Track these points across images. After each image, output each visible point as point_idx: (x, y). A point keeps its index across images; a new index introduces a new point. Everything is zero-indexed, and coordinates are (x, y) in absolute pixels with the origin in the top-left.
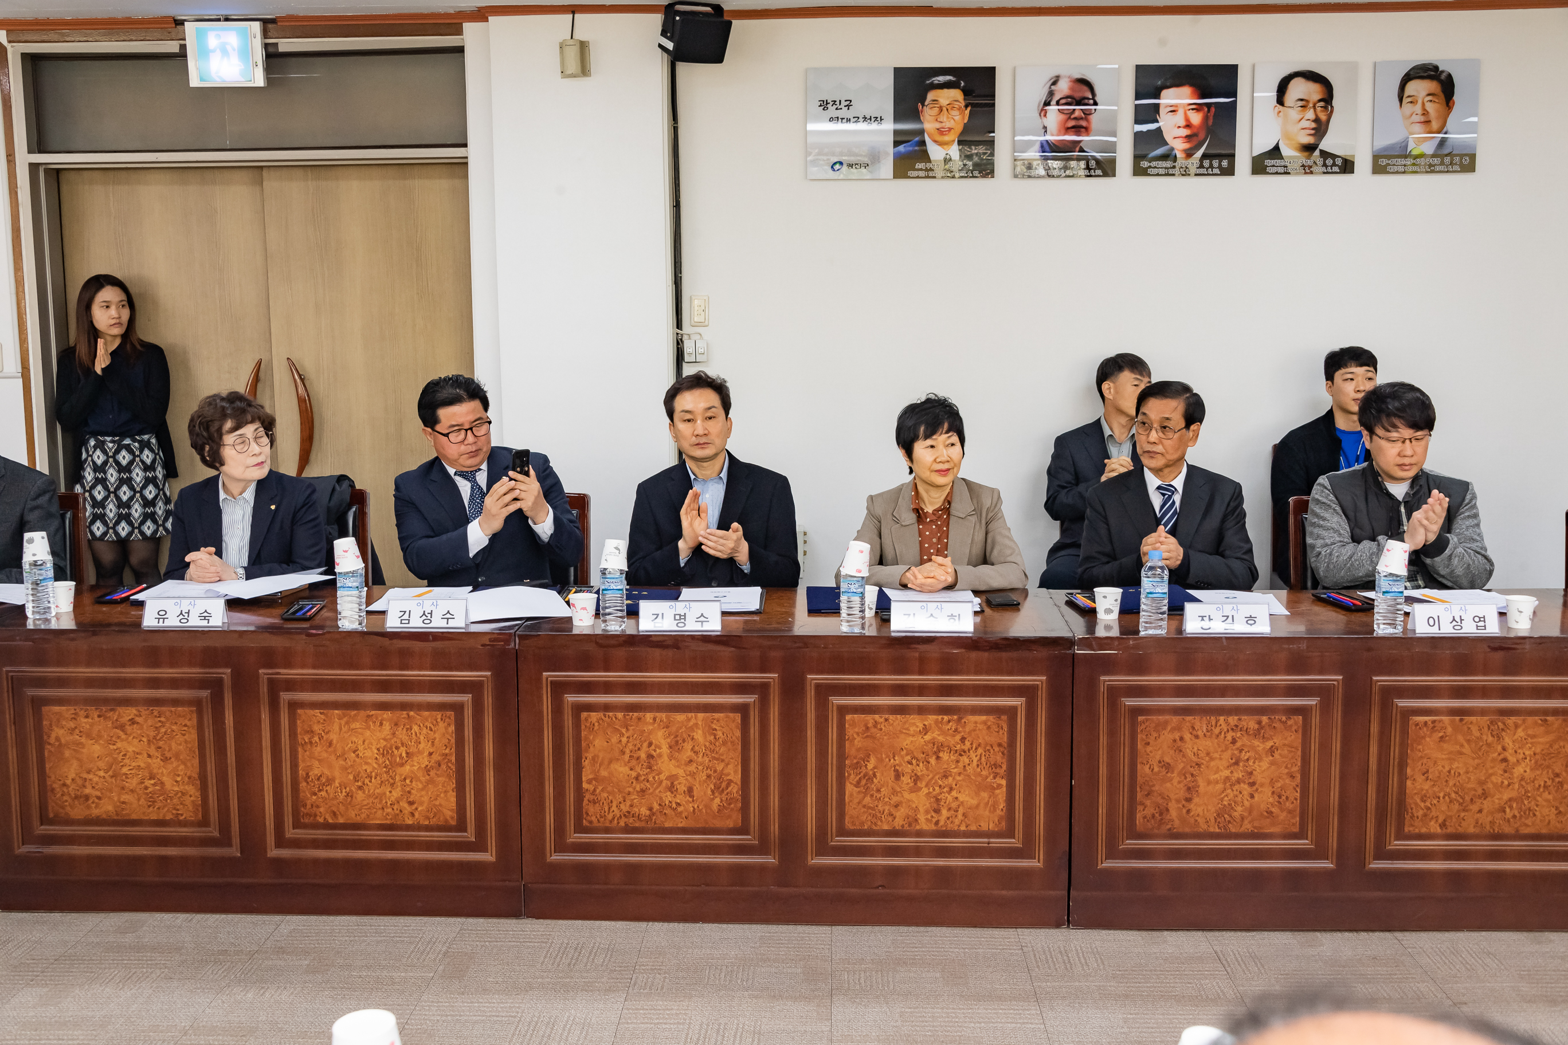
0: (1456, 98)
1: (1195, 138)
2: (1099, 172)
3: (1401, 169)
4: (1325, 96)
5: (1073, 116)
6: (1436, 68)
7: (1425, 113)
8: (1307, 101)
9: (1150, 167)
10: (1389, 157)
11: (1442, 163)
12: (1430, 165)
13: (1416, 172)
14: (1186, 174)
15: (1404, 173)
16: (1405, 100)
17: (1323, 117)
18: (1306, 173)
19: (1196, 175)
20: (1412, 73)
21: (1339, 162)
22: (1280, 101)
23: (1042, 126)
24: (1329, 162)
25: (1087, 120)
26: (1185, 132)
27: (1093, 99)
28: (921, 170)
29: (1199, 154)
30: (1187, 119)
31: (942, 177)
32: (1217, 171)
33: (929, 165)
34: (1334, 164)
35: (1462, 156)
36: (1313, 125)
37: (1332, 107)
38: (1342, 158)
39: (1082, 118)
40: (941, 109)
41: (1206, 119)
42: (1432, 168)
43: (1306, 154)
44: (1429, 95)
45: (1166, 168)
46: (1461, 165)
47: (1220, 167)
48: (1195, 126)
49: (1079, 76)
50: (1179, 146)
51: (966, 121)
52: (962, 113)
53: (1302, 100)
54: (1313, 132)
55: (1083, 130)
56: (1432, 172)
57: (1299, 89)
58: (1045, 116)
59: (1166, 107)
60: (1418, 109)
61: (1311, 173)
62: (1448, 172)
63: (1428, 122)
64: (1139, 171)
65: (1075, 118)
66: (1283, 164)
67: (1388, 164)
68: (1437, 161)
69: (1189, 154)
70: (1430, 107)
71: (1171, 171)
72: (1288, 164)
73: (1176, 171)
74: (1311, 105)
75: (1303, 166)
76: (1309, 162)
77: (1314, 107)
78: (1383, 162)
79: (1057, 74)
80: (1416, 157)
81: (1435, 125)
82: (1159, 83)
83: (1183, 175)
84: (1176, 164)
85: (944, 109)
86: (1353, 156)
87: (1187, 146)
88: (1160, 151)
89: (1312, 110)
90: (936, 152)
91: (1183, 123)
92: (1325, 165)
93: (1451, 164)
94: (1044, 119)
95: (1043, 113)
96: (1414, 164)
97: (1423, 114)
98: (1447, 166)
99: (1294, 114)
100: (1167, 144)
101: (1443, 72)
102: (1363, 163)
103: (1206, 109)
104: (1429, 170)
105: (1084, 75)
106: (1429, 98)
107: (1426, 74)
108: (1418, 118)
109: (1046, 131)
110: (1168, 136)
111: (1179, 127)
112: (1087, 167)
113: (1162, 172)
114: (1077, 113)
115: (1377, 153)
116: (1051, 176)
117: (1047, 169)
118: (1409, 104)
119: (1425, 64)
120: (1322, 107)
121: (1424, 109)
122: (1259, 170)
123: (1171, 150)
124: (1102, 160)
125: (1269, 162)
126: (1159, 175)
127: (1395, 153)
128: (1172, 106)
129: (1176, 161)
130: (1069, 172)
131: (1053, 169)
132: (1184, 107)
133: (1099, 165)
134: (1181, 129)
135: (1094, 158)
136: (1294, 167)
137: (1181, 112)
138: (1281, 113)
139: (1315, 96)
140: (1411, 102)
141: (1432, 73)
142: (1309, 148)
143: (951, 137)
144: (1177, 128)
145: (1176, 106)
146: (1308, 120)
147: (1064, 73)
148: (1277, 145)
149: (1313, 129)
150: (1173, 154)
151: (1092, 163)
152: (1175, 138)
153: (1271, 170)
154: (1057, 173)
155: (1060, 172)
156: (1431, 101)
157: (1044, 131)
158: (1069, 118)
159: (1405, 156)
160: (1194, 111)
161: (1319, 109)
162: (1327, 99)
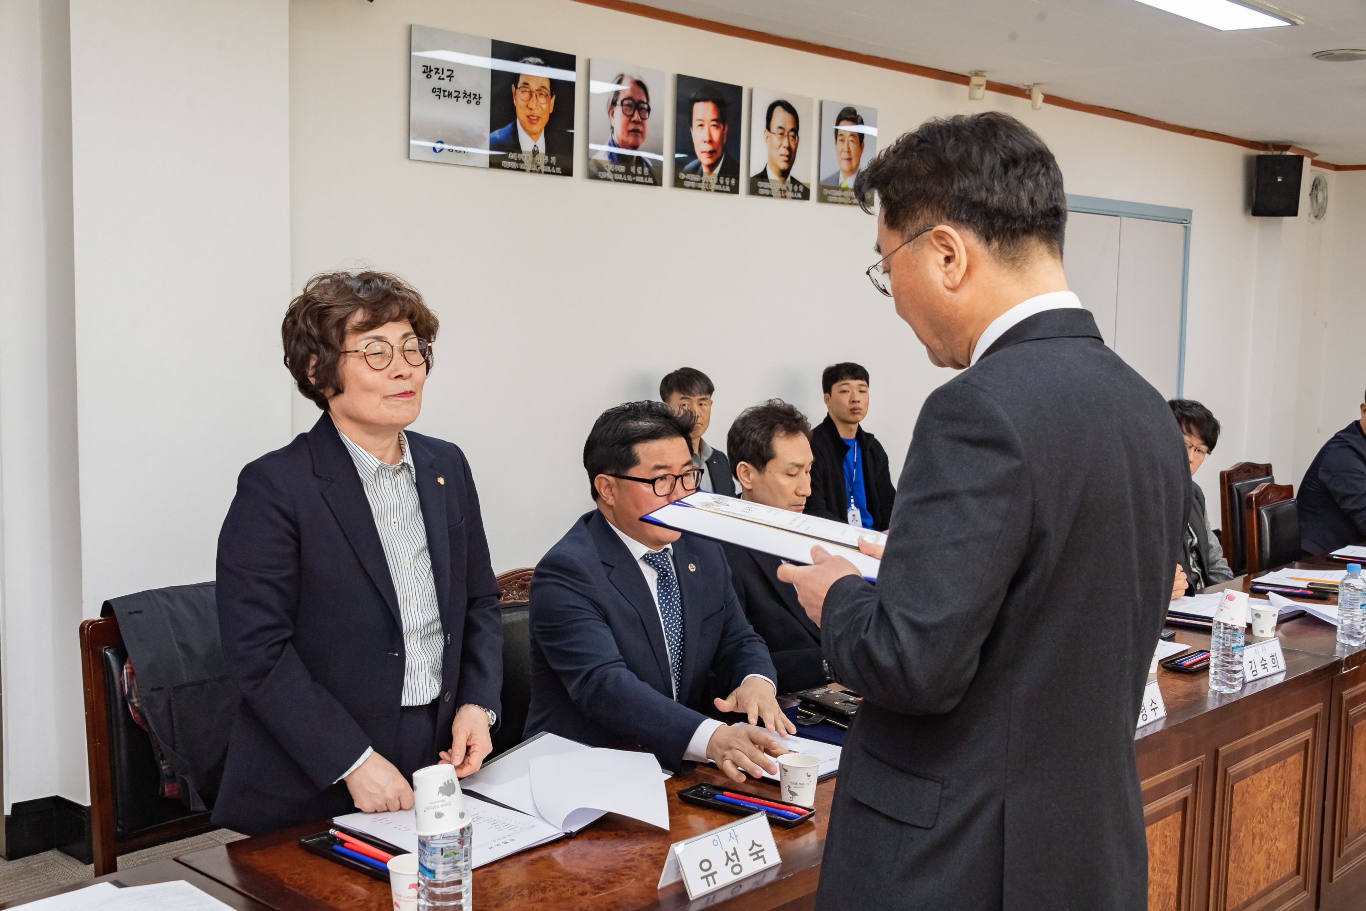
1: (714, 154)
2: (650, 180)
3: (835, 199)
4: (794, 127)
5: (633, 119)
6: (854, 112)
7: (849, 152)
8: (784, 129)
9: (685, 179)
10: (829, 188)
12: (851, 198)
13: (843, 203)
14: (708, 190)
15: (837, 203)
16: (839, 138)
17: (793, 146)
18: (782, 197)
19: (716, 191)
20: (841, 114)
21: (801, 188)
22: (768, 127)
23: (610, 127)
24: (796, 188)
25: (643, 125)
26: (708, 147)
27: (647, 103)
28: (513, 160)
29: (717, 170)
30: (710, 135)
31: (531, 171)
32: (728, 189)
33: (520, 156)
34: (798, 191)
36: (787, 153)
37: (798, 138)
38: (803, 186)
39: (639, 123)
40: (531, 93)
41: (722, 136)
43: (782, 179)
44: (851, 135)
45: (696, 182)
47: (730, 185)
48: (714, 142)
49: (637, 78)
50: (705, 161)
51: (551, 112)
52: (548, 102)
53: (781, 128)
54: (786, 159)
55: (640, 134)
56: (853, 205)
57: (780, 117)
58: (613, 114)
59: (697, 120)
60: (845, 146)
61: (785, 197)
63: (850, 159)
64: (678, 183)
65: (634, 122)
66: (769, 186)
69: (712, 167)
70: (851, 144)
71: (699, 185)
72: (771, 187)
73: (702, 186)
74: (786, 134)
75: (781, 190)
76: (784, 188)
77: (788, 136)
78: (826, 192)
79: (620, 72)
80: (843, 190)
81: (854, 162)
82: (693, 95)
83: (707, 190)
84: (702, 178)
85: (534, 95)
86: (809, 184)
87: (709, 161)
88: (693, 164)
89: (786, 138)
90: (526, 142)
91: (707, 139)
92: (793, 191)
94: (612, 119)
95: (611, 112)
96: (842, 196)
99: (776, 139)
100: (696, 158)
101: (858, 116)
103: (722, 127)
104: (850, 202)
105: (640, 77)
106: (851, 138)
107: (849, 117)
108: (845, 155)
109: (613, 132)
110: (698, 151)
111: (705, 142)
112: (643, 175)
113: (693, 185)
114: (636, 117)
115: (821, 184)
116: (616, 180)
117: (613, 172)
118: (841, 142)
119: (849, 108)
120: (792, 136)
121: (849, 148)
122: (754, 190)
123: (700, 164)
124: (654, 169)
125: (761, 184)
126: (690, 188)
127: (832, 184)
128: (700, 120)
129: (702, 175)
130: (630, 178)
131: (618, 173)
132: (708, 123)
133: (651, 174)
134: (706, 144)
135: (647, 165)
136: (775, 191)
137: (706, 127)
138: (768, 139)
139: (789, 126)
140: (842, 140)
141: (853, 116)
142: (784, 174)
143: (539, 127)
144: (703, 143)
145: (703, 121)
146: (784, 147)
147: (627, 72)
148: (765, 170)
149: (788, 156)
150: (701, 168)
151: (646, 170)
152: (702, 152)
153: (762, 191)
154: (620, 177)
155: (623, 176)
156: (852, 141)
157: (611, 131)
158: (630, 121)
159: (838, 188)
160: (715, 127)
161: (791, 138)
162: (796, 130)
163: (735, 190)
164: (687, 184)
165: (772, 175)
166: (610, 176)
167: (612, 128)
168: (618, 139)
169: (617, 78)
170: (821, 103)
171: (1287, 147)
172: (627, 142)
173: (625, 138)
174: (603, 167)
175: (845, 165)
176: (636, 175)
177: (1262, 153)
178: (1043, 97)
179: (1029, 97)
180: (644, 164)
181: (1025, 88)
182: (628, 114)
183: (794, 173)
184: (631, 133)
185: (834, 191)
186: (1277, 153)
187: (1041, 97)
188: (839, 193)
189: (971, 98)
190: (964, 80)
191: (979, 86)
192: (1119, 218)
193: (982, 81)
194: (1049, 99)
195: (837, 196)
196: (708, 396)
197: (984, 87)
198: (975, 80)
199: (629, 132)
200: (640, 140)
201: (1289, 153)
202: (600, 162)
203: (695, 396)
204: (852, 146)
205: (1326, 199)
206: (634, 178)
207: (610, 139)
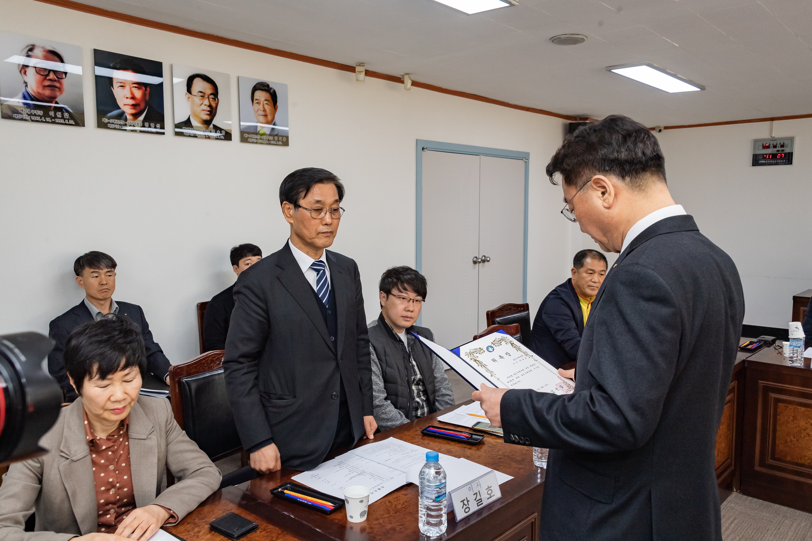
0: (278, 104)
1: (138, 107)
2: (72, 122)
3: (255, 141)
4: (214, 92)
5: (48, 78)
6: (268, 86)
7: (264, 110)
8: (204, 93)
9: (109, 123)
10: (249, 133)
11: (274, 140)
12: (269, 140)
13: (262, 143)
14: (134, 131)
15: (256, 143)
16: (255, 102)
17: (214, 105)
19: (140, 131)
20: (257, 86)
21: (224, 133)
22: (189, 90)
23: (23, 82)
24: (218, 132)
25: (60, 83)
26: (132, 102)
29: (142, 118)
30: (132, 93)
32: (154, 131)
34: (221, 134)
35: (283, 137)
36: (209, 109)
37: (218, 99)
38: (225, 131)
39: (55, 81)
41: (144, 95)
42: (270, 142)
43: (206, 126)
44: (266, 100)
45: (120, 125)
46: (283, 142)
47: (155, 128)
48: (136, 98)
49: (51, 49)
50: (128, 111)
53: (201, 92)
54: (208, 113)
55: (57, 89)
56: (270, 144)
57: (199, 85)
58: (25, 73)
59: (118, 82)
60: (261, 107)
62: (277, 145)
63: (266, 116)
64: (101, 125)
65: (50, 80)
66: (193, 131)
67: (248, 137)
68: (271, 138)
69: (136, 116)
70: (266, 107)
71: (123, 128)
73: (126, 128)
74: (206, 96)
75: (204, 133)
76: (208, 132)
77: (208, 98)
78: (246, 136)
79: (31, 43)
80: (262, 135)
81: (270, 118)
82: (111, 65)
84: (127, 123)
86: (231, 130)
87: (133, 111)
88: (115, 112)
89: (207, 100)
91: (129, 96)
92: (216, 134)
93: (278, 140)
94: (25, 77)
95: (22, 73)
96: (261, 139)
97: (264, 111)
98: (276, 141)
99: (197, 100)
100: (119, 108)
101: (271, 88)
102: (236, 135)
103: (144, 89)
104: (268, 143)
105: (54, 48)
106: (266, 102)
107: (264, 88)
108: (262, 113)
109: (27, 86)
110: (120, 103)
111: (127, 98)
112: (63, 117)
113: (117, 127)
114: (52, 76)
115: (241, 130)
116: (33, 121)
117: (29, 115)
118: (257, 104)
119: (263, 82)
120: (212, 98)
121: (264, 108)
122: (179, 133)
123: (123, 113)
124: (73, 113)
125: (185, 129)
126: (115, 129)
127: (252, 131)
128: (121, 83)
129: (126, 120)
130: (48, 119)
131: (35, 115)
132: (129, 85)
133: (72, 117)
134: (129, 100)
135: (67, 111)
136: (199, 135)
137: (128, 88)
138: (190, 99)
139: (209, 91)
140: (258, 103)
141: (267, 88)
142: (207, 122)
144: (125, 99)
145: (125, 83)
146: (205, 105)
147: (38, 44)
148: (189, 119)
149: (209, 111)
150: (124, 115)
151: (66, 115)
152: (125, 105)
153: (186, 134)
154: (38, 118)
155: (41, 118)
156: (267, 104)
157: (25, 85)
158: (45, 79)
159: (257, 134)
160: (137, 88)
161: (211, 99)
162: (215, 94)
163: (160, 132)
164: (109, 125)
165: (196, 123)
166: (25, 116)
167: (25, 83)
168: (33, 91)
169: (27, 47)
170: (238, 78)
171: (587, 119)
172: (44, 94)
173: (40, 91)
174: (18, 111)
175: (262, 119)
176: (56, 117)
177: (572, 122)
178: (411, 81)
179: (403, 82)
180: (64, 110)
181: (401, 77)
182: (42, 73)
183: (216, 122)
184: (46, 88)
185: (254, 135)
187: (408, 83)
188: (258, 137)
189: (357, 80)
190: (351, 69)
191: (360, 72)
192: (479, 156)
193: (362, 69)
194: (415, 84)
195: (257, 139)
196: (113, 270)
197: (364, 73)
198: (358, 69)
199: (44, 87)
200: (58, 93)
202: (14, 107)
203: (102, 270)
204: (267, 107)
206: (53, 120)
207: (23, 90)
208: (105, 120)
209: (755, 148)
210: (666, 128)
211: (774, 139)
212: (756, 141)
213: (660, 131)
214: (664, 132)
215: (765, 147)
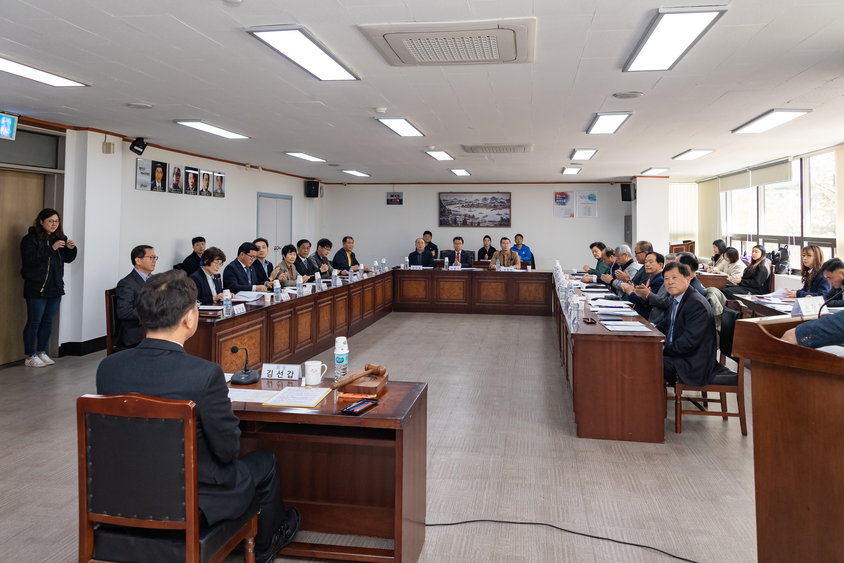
0: (223, 183)
2: (180, 192)
18: (206, 196)
19: (193, 194)
22: (203, 179)
25: (179, 179)
26: (192, 184)
27: (180, 174)
29: (194, 189)
30: (192, 181)
31: (159, 191)
33: (156, 187)
34: (209, 194)
35: (223, 193)
36: (207, 184)
37: (209, 181)
41: (194, 181)
47: (195, 193)
49: (178, 168)
51: (162, 176)
52: (161, 174)
54: (207, 186)
55: (179, 181)
57: (206, 176)
59: (189, 177)
69: (192, 189)
70: (220, 182)
74: (207, 180)
76: (207, 193)
83: (191, 194)
84: (190, 191)
85: (159, 172)
87: (192, 187)
90: (158, 184)
94: (173, 178)
99: (205, 182)
100: (189, 187)
108: (219, 185)
113: (189, 193)
114: (178, 177)
122: (200, 194)
125: (202, 192)
127: (216, 192)
130: (177, 192)
132: (191, 178)
136: (205, 194)
138: (203, 182)
139: (207, 178)
140: (218, 181)
142: (206, 190)
143: (160, 181)
147: (176, 167)
150: (190, 189)
152: (190, 185)
153: (202, 194)
154: (175, 192)
159: (217, 193)
160: (193, 179)
162: (209, 179)
163: (197, 194)
164: (188, 193)
165: (204, 190)
166: (173, 191)
167: (173, 180)
169: (174, 168)
170: (214, 172)
171: (314, 179)
172: (176, 183)
175: (219, 187)
177: (308, 180)
179: (258, 169)
180: (179, 188)
181: (258, 166)
182: (176, 176)
183: (208, 189)
184: (177, 181)
186: (312, 180)
187: (261, 169)
189: (246, 170)
190: (244, 165)
191: (248, 167)
192: (277, 198)
194: (263, 169)
197: (250, 167)
198: (247, 165)
200: (179, 183)
201: (315, 181)
202: (171, 188)
205: (323, 192)
207: (173, 182)
208: (187, 191)
209: (387, 197)
210: (348, 184)
211: (395, 193)
212: (388, 193)
213: (345, 185)
214: (347, 185)
215: (392, 196)
